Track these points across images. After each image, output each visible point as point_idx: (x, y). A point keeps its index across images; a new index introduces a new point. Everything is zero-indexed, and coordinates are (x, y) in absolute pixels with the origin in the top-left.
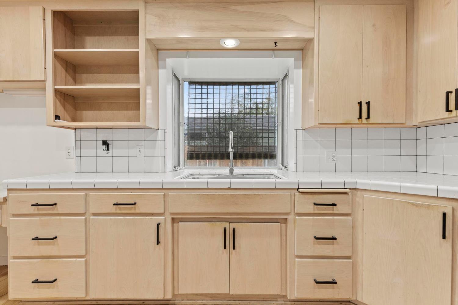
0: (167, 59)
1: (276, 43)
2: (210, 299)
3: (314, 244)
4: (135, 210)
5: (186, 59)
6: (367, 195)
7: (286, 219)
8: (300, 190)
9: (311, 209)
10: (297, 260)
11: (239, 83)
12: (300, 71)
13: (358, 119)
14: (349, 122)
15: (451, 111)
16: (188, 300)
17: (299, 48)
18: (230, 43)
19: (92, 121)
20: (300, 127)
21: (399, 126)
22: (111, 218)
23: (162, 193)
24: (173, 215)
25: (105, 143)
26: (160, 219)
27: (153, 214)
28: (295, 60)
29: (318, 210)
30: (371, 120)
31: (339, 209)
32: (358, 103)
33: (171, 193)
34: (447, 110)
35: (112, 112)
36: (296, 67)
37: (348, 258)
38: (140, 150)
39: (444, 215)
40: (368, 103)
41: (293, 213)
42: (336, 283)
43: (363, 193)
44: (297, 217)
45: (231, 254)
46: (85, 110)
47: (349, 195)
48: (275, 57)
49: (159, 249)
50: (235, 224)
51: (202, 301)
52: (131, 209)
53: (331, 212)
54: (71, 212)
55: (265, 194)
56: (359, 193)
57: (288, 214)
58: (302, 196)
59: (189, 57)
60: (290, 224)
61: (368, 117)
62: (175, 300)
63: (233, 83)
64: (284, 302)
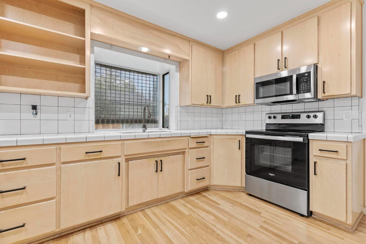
0: (95, 47)
1: (169, 56)
2: (146, 206)
3: (196, 162)
4: (101, 155)
5: (110, 51)
6: (215, 137)
7: (184, 152)
8: (191, 136)
9: (195, 145)
10: (190, 171)
11: (138, 72)
12: (178, 74)
13: (207, 103)
14: (203, 104)
15: (237, 103)
16: (132, 211)
17: (179, 61)
18: (145, 50)
19: (14, 86)
20: (178, 104)
21: (217, 107)
22: (81, 164)
23: (120, 143)
24: (126, 156)
25: (34, 107)
26: (119, 160)
27: (112, 158)
28: (176, 67)
29: (198, 145)
30: (211, 104)
31: (205, 144)
32: (207, 96)
33: (126, 142)
34: (236, 103)
35: (40, 80)
36: (176, 71)
37: (208, 166)
38: (70, 115)
39: (239, 141)
40: (210, 96)
41: (188, 148)
42: (205, 178)
43: (213, 136)
44: (190, 150)
45: (159, 175)
46: (5, 74)
47: (208, 137)
48: (166, 63)
49: (118, 179)
50: (161, 158)
51: (141, 209)
52: (97, 155)
53: (202, 146)
54: (42, 164)
55: (177, 139)
56: (212, 136)
57: (186, 149)
58: (192, 139)
59: (113, 50)
60: (186, 154)
61: (210, 103)
62: (124, 213)
63: (134, 71)
64: (182, 196)
